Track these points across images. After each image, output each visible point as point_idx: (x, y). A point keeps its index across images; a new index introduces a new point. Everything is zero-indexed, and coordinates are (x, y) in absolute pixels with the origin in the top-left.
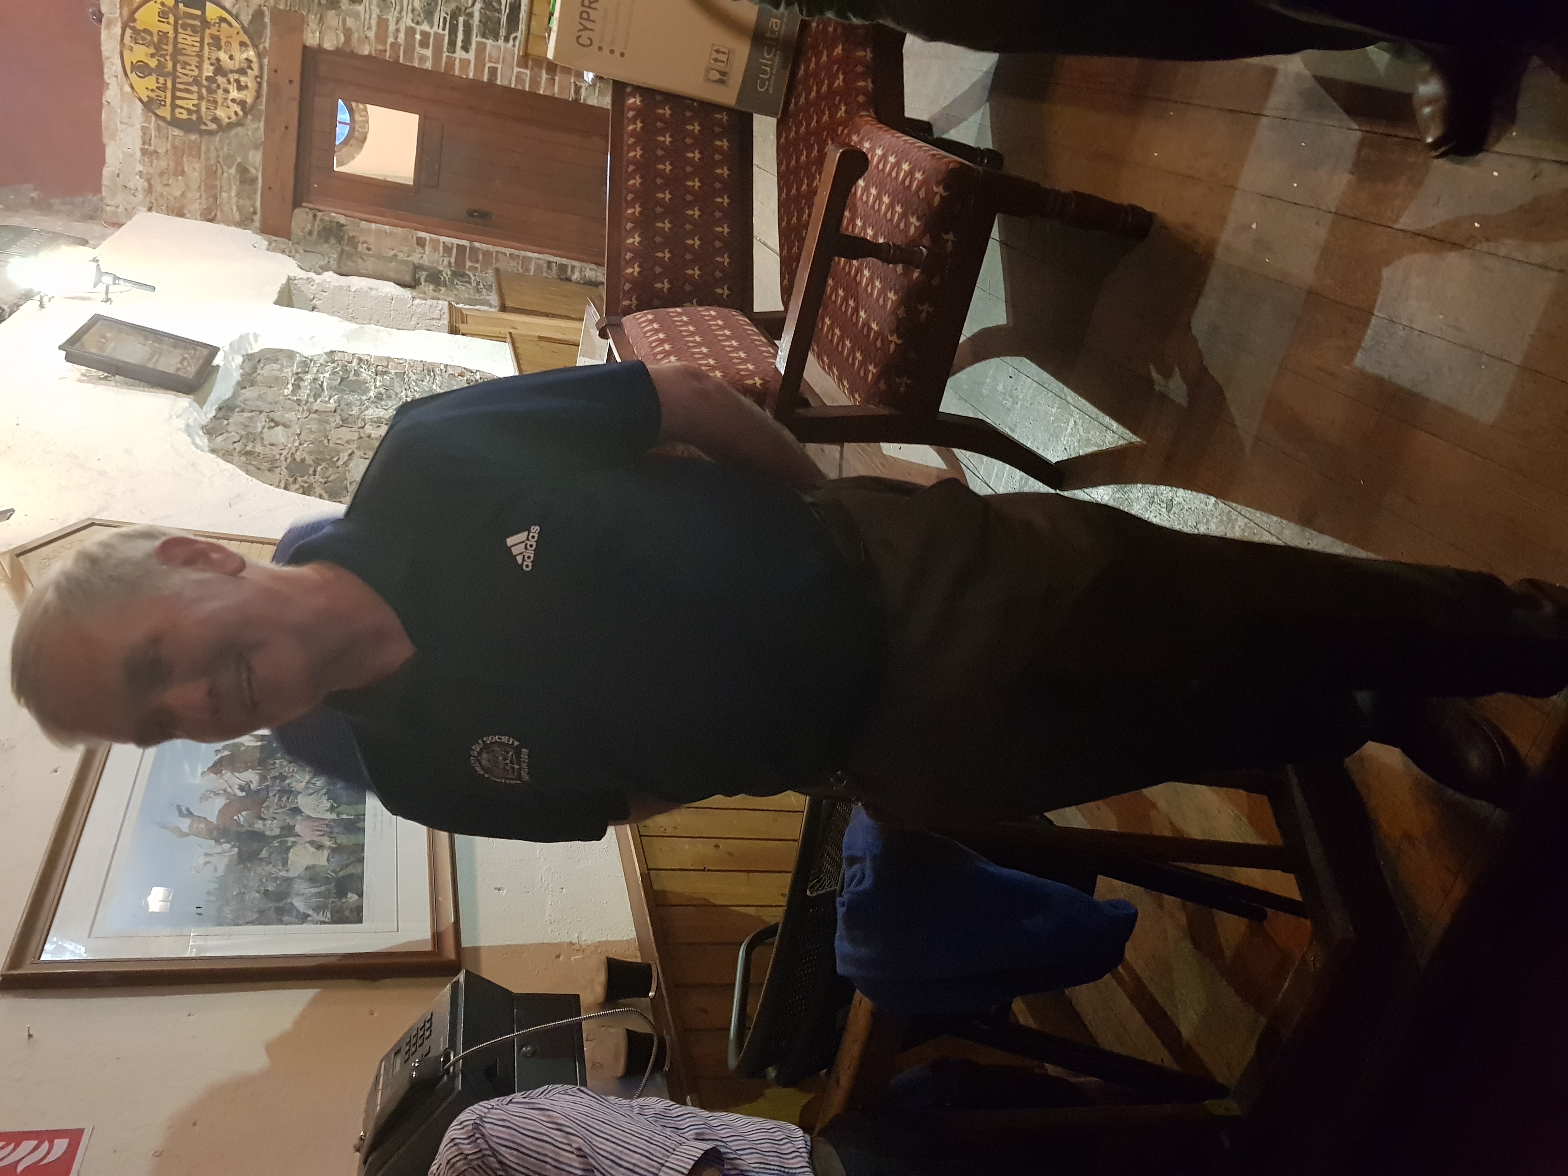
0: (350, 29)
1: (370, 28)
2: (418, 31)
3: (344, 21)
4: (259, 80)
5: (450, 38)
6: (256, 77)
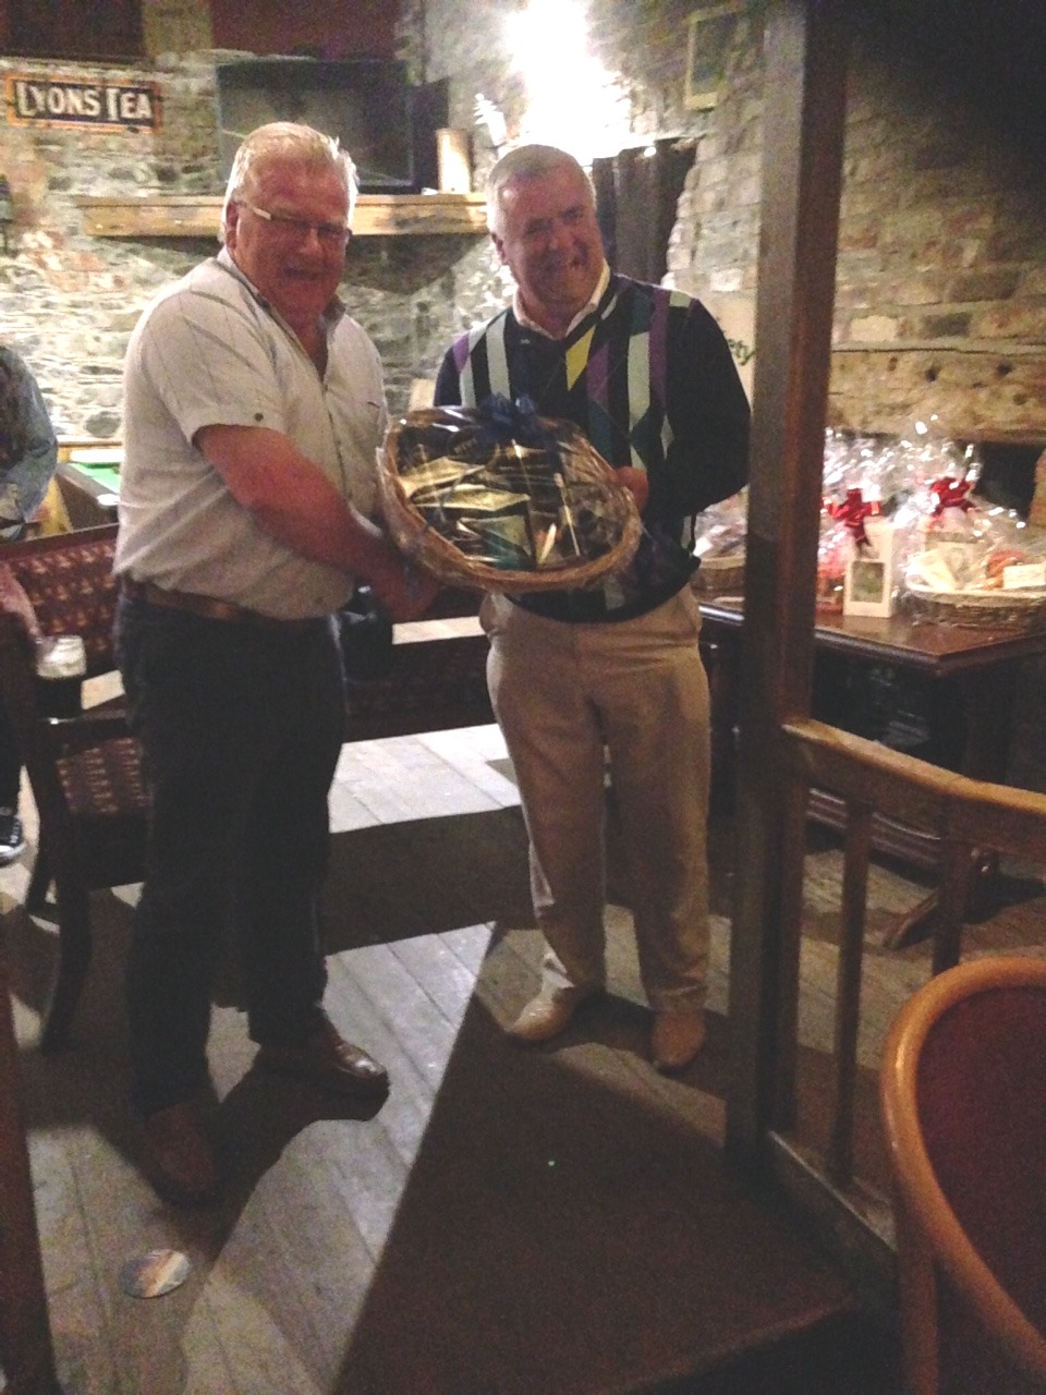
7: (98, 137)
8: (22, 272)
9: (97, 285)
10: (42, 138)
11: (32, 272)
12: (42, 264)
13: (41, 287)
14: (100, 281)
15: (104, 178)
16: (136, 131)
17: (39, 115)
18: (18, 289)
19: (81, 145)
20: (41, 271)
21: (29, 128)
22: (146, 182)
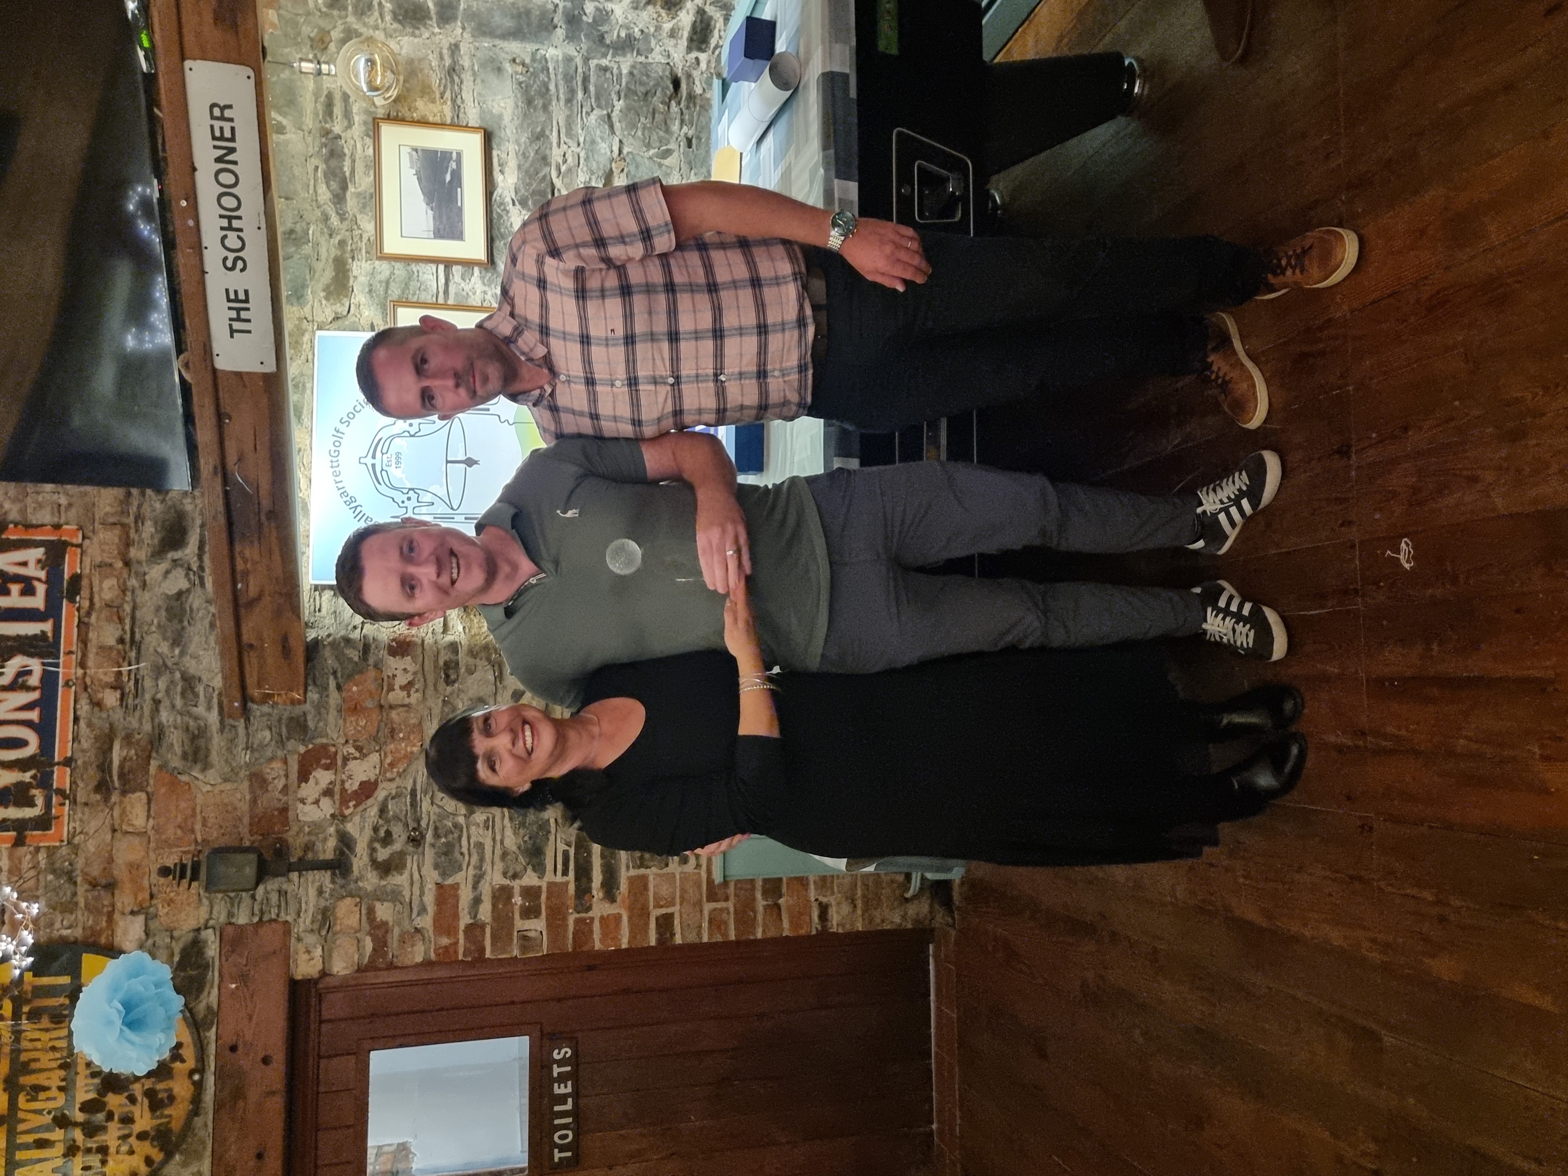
0: (385, 924)
1: (423, 910)
2: (517, 891)
3: (371, 911)
4: (196, 1077)
5: (577, 888)
6: (191, 1073)
7: (90, 663)
8: (382, 833)
9: (407, 687)
10: (98, 777)
11: (383, 810)
12: (367, 789)
13: (413, 793)
14: (401, 680)
15: (182, 653)
16: (76, 579)
17: (44, 782)
18: (416, 841)
19: (111, 698)
20: (381, 794)
21: (74, 802)
22: (189, 569)
